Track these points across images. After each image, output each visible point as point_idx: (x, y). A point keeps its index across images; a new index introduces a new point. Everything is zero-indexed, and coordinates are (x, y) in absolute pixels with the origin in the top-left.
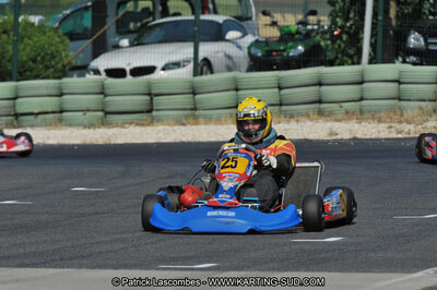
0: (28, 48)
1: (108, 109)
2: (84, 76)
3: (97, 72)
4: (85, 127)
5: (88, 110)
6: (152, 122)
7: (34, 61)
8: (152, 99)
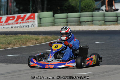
0: (84, 4)
1: (106, 21)
2: (99, 11)
3: (102, 10)
4: (99, 25)
5: (100, 21)
6: (117, 24)
7: (85, 7)
8: (117, 18)
